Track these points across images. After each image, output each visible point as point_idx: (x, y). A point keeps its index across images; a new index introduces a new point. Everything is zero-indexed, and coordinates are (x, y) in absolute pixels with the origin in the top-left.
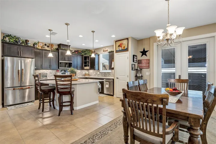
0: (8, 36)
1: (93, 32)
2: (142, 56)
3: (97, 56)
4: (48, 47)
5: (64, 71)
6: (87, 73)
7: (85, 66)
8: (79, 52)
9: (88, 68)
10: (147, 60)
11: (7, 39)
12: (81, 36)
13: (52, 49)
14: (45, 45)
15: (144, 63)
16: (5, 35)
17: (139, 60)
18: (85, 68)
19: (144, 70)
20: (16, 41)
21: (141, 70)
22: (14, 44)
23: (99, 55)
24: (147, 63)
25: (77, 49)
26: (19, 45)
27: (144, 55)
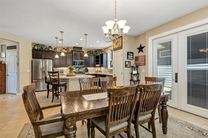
0: (37, 45)
1: (86, 35)
2: (139, 53)
3: (106, 55)
4: (66, 50)
5: (78, 68)
6: (99, 70)
7: (97, 64)
8: (91, 52)
9: (99, 65)
10: (143, 57)
11: (36, 48)
12: (81, 39)
13: (68, 51)
14: (64, 49)
15: (141, 60)
16: (34, 45)
17: (136, 57)
18: (97, 65)
19: (141, 67)
20: (42, 48)
21: (137, 67)
22: (40, 50)
23: (107, 54)
24: (143, 60)
25: (89, 49)
26: (43, 50)
27: (141, 51)
